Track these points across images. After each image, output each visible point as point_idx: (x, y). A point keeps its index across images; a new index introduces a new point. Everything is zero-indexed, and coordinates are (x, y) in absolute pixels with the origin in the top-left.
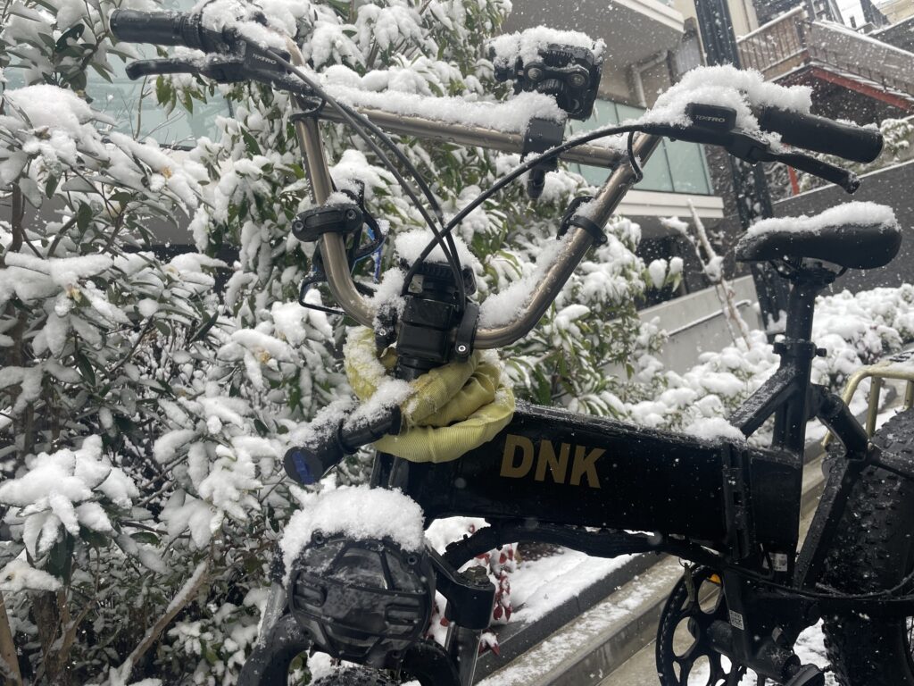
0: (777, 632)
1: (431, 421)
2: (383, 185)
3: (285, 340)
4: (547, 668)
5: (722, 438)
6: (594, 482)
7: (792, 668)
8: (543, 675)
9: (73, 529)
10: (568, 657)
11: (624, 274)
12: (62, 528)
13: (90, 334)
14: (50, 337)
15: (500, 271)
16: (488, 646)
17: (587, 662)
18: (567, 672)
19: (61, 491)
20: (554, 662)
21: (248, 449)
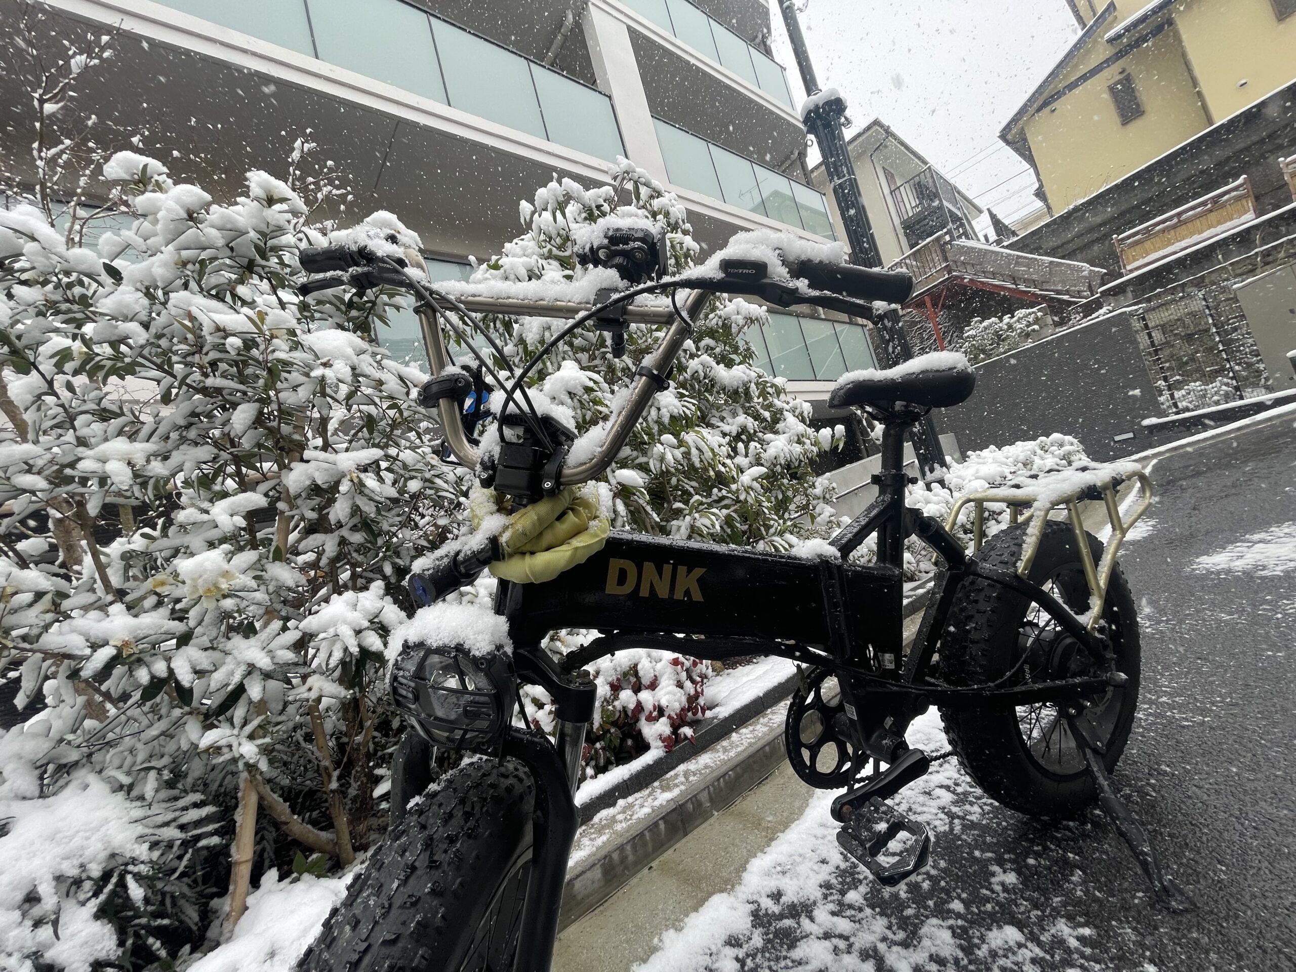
0: (889, 721)
1: (528, 548)
2: (591, 384)
5: (820, 556)
6: (697, 596)
7: (901, 752)
8: (728, 761)
9: (355, 650)
11: (799, 442)
12: (346, 649)
13: (369, 509)
14: (339, 510)
15: (691, 444)
16: (686, 738)
19: (345, 622)
20: (739, 749)
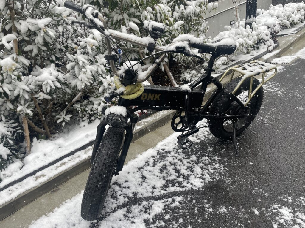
0: (194, 121)
1: (128, 93)
3: (96, 40)
4: (157, 118)
6: (159, 99)
8: (156, 120)
9: (54, 87)
10: (162, 116)
11: (200, 6)
12: (51, 87)
13: (48, 40)
14: (39, 39)
17: (166, 117)
18: (161, 119)
20: (159, 117)
21: (89, 69)
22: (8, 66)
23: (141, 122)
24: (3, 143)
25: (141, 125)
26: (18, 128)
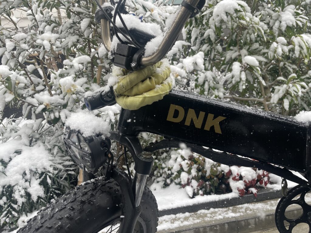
3: (185, 70)
6: (218, 130)
16: (252, 193)
22: (67, 86)
23: (242, 208)
24: (41, 179)
25: (239, 212)
26: (71, 169)
